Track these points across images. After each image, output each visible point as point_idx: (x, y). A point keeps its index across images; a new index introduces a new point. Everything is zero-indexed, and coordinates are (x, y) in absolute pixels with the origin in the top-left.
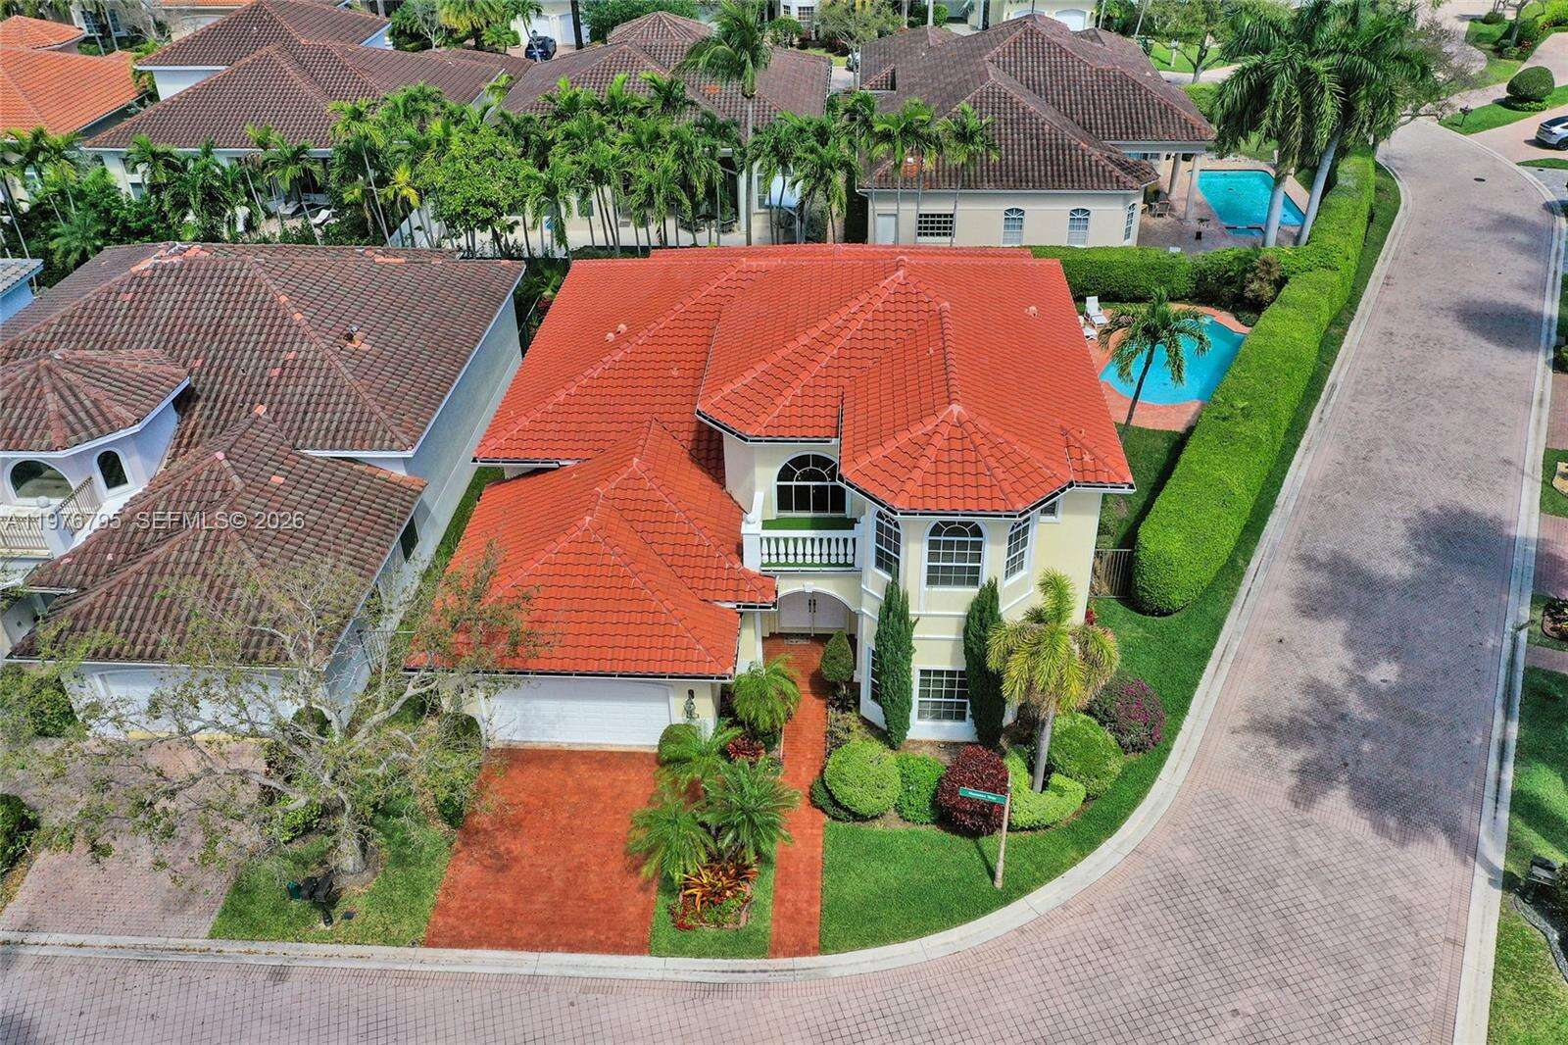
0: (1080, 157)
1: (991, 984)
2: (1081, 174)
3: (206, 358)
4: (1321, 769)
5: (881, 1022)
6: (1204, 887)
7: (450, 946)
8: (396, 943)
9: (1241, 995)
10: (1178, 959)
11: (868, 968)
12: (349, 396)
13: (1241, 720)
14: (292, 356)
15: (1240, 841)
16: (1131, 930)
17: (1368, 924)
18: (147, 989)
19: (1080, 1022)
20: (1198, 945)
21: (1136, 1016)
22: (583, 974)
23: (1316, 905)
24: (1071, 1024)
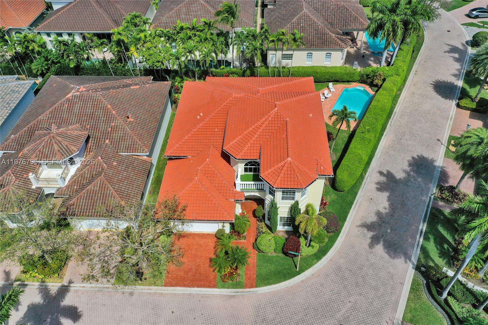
0: (329, 37)
1: (295, 295)
2: (329, 43)
3: (90, 125)
4: (377, 237)
5: (270, 305)
6: (345, 270)
7: (170, 286)
8: (157, 286)
9: (351, 297)
10: (338, 288)
11: (267, 291)
12: (130, 137)
13: (359, 223)
14: (113, 124)
15: (355, 257)
16: (328, 281)
17: (383, 279)
18: (101, 298)
19: (315, 304)
20: (343, 285)
21: (327, 302)
22: (202, 293)
23: (371, 274)
24: (312, 305)
